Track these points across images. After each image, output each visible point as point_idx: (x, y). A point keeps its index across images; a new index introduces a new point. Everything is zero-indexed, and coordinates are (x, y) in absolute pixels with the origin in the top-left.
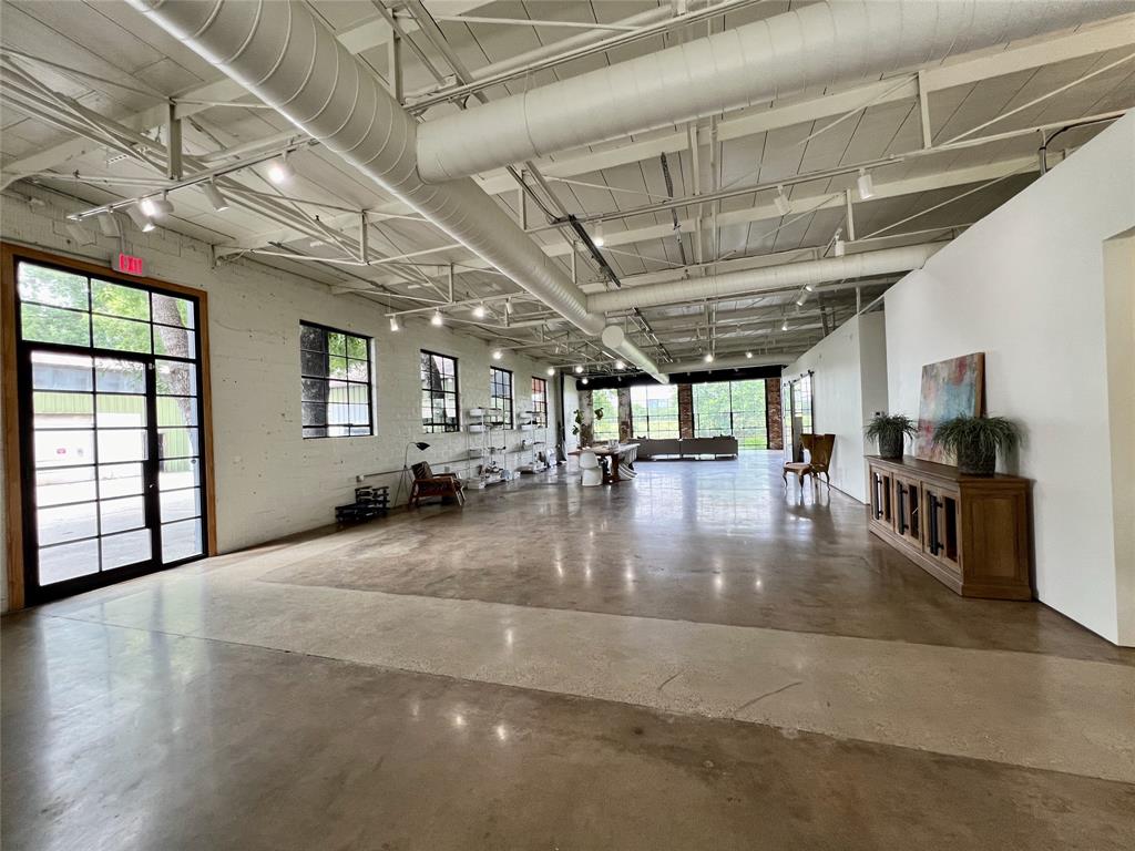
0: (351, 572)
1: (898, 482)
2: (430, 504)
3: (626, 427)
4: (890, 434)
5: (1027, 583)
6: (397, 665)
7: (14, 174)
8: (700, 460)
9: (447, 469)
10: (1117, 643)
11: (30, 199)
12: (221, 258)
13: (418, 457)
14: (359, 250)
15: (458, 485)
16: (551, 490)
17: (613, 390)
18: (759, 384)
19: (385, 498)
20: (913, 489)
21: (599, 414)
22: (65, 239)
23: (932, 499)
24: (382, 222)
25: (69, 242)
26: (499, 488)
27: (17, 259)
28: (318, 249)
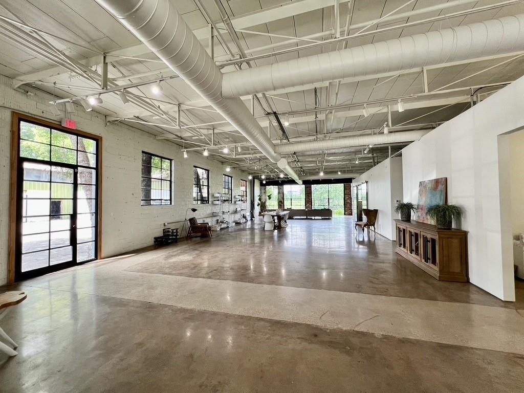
0: (168, 268)
1: (409, 231)
2: (196, 237)
3: (281, 204)
4: (406, 211)
5: (465, 275)
6: (203, 308)
7: (22, 81)
8: (315, 219)
9: (204, 221)
10: (503, 299)
11: (27, 92)
12: (109, 122)
13: (192, 215)
14: (176, 122)
15: (210, 228)
16: (248, 232)
17: (275, 186)
18: (341, 186)
19: (177, 234)
20: (416, 235)
21: (270, 197)
22: (42, 111)
23: (425, 239)
24: (187, 110)
25: (43, 112)
26: (226, 230)
27: (20, 120)
28: (155, 121)
